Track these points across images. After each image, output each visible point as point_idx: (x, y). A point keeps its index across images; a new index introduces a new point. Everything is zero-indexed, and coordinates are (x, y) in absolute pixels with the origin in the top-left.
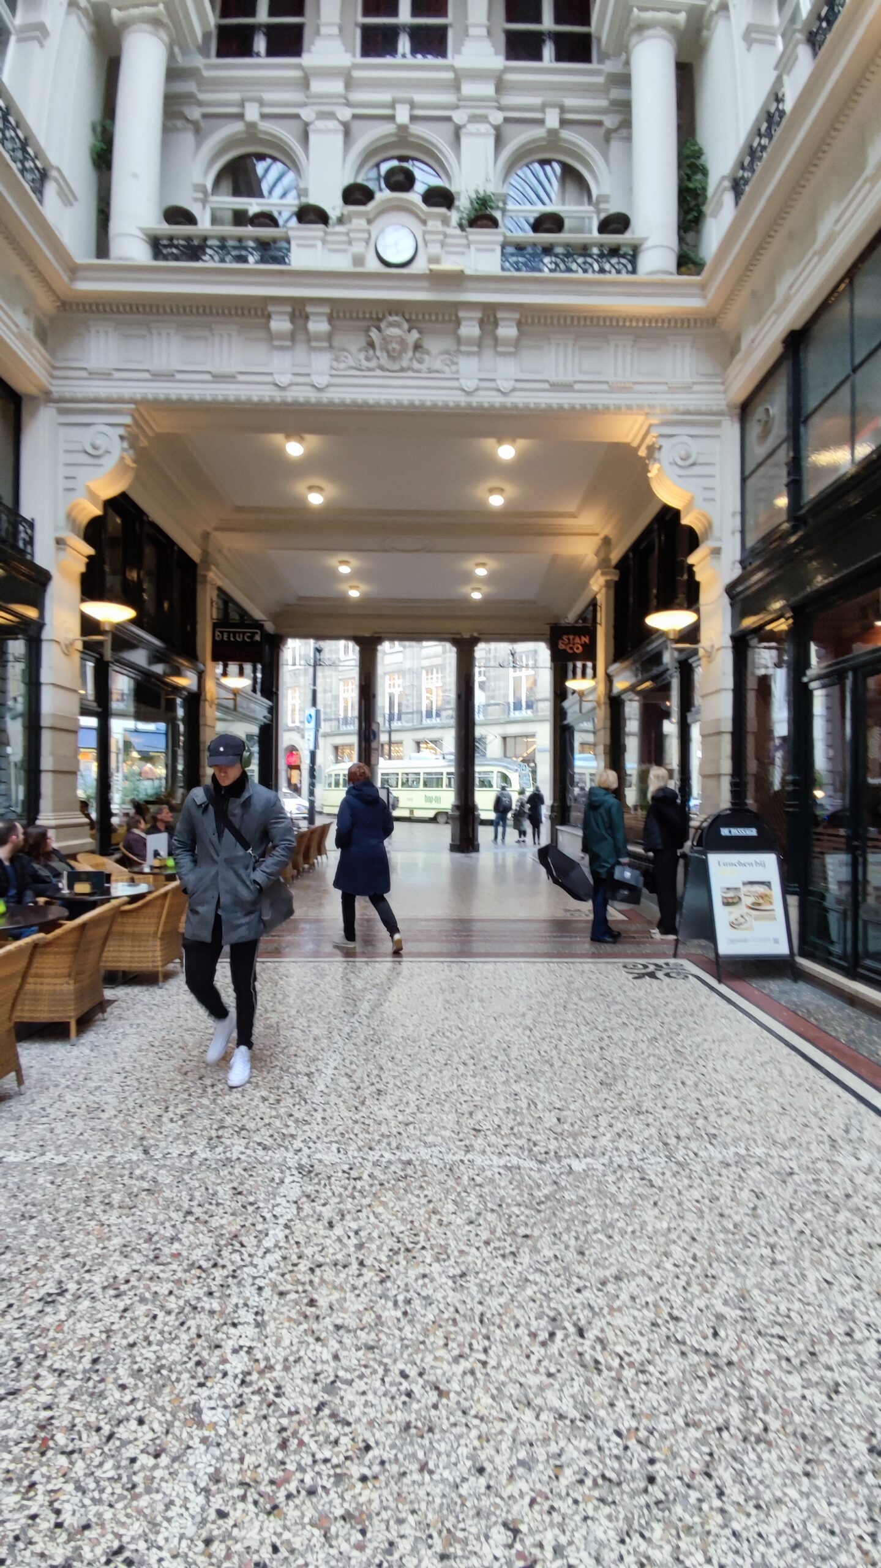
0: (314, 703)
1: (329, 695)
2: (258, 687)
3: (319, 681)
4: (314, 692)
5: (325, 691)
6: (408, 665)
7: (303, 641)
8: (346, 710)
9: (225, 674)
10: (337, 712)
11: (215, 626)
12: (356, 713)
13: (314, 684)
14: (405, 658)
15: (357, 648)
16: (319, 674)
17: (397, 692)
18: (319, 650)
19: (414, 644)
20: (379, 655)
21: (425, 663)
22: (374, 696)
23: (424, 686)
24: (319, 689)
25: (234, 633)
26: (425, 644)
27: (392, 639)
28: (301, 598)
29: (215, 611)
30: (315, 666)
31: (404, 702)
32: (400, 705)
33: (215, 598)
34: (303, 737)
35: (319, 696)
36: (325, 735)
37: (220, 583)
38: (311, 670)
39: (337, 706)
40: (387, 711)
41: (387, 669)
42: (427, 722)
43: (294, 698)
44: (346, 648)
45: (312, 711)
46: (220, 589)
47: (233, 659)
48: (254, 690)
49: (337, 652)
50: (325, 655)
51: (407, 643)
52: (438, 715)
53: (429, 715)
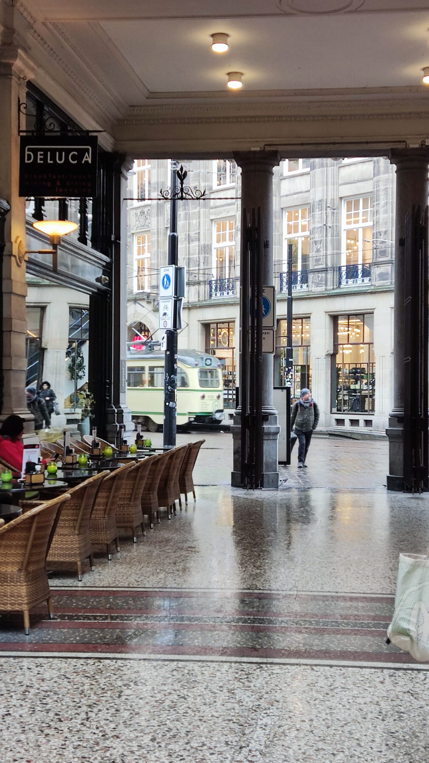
0: (173, 259)
1: (194, 245)
2: (89, 234)
3: (180, 223)
4: (174, 242)
5: (189, 240)
6: (318, 195)
7: (155, 162)
8: (221, 268)
9: (39, 216)
10: (207, 272)
11: (24, 142)
12: (237, 272)
13: (174, 228)
14: (313, 184)
15: (239, 170)
16: (180, 213)
17: (299, 237)
18: (181, 175)
19: (329, 161)
20: (275, 180)
21: (346, 191)
22: (267, 245)
23: (344, 226)
24: (181, 234)
25: (53, 152)
26: (347, 161)
27: (294, 156)
28: (153, 95)
29: (23, 118)
30: (174, 201)
31: (312, 254)
32: (305, 258)
33: (23, 99)
34: (156, 310)
35: (181, 247)
36: (190, 308)
37: (31, 76)
38: (168, 205)
39: (207, 261)
40: (285, 269)
41: (286, 202)
42: (349, 285)
43: (141, 251)
44: (221, 171)
45: (171, 271)
46: (30, 85)
47: (52, 193)
48: (82, 239)
49: (207, 177)
50: (190, 183)
51: (317, 161)
52: (366, 273)
53: (352, 272)
